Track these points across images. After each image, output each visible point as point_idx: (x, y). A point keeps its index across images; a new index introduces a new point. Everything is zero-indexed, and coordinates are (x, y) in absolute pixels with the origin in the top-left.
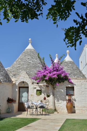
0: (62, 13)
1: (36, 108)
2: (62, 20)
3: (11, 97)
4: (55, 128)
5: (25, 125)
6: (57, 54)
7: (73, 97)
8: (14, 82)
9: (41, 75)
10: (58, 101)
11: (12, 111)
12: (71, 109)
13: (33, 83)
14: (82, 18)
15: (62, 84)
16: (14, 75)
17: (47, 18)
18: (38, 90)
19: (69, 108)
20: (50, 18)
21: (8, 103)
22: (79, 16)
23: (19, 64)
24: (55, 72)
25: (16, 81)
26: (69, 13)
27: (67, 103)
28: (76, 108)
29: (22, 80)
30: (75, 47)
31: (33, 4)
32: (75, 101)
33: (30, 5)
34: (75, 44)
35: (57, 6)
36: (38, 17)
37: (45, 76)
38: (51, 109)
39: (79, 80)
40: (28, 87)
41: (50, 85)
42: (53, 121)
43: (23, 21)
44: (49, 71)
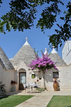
0: (47, 24)
1: (32, 88)
2: (47, 28)
3: (13, 80)
4: (45, 104)
5: (24, 101)
6: (46, 48)
7: (58, 79)
8: (15, 69)
9: (35, 64)
10: (47, 82)
11: (15, 90)
12: (57, 88)
13: (29, 70)
14: (61, 28)
15: (50, 69)
16: (16, 64)
17: (37, 28)
18: (33, 75)
19: (55, 87)
20: (39, 27)
21: (12, 84)
22: (59, 27)
23: (19, 56)
24: (45, 62)
25: (17, 68)
26: (52, 24)
27: (54, 84)
28: (60, 87)
29: (21, 68)
30: (57, 48)
31: (26, 19)
32: (60, 82)
33: (25, 20)
34: (57, 46)
35: (44, 19)
36: (31, 27)
37: (37, 65)
38: (42, 88)
39: (62, 67)
40: (26, 73)
41: (41, 71)
42: (44, 97)
43: (20, 31)
44: (40, 61)
